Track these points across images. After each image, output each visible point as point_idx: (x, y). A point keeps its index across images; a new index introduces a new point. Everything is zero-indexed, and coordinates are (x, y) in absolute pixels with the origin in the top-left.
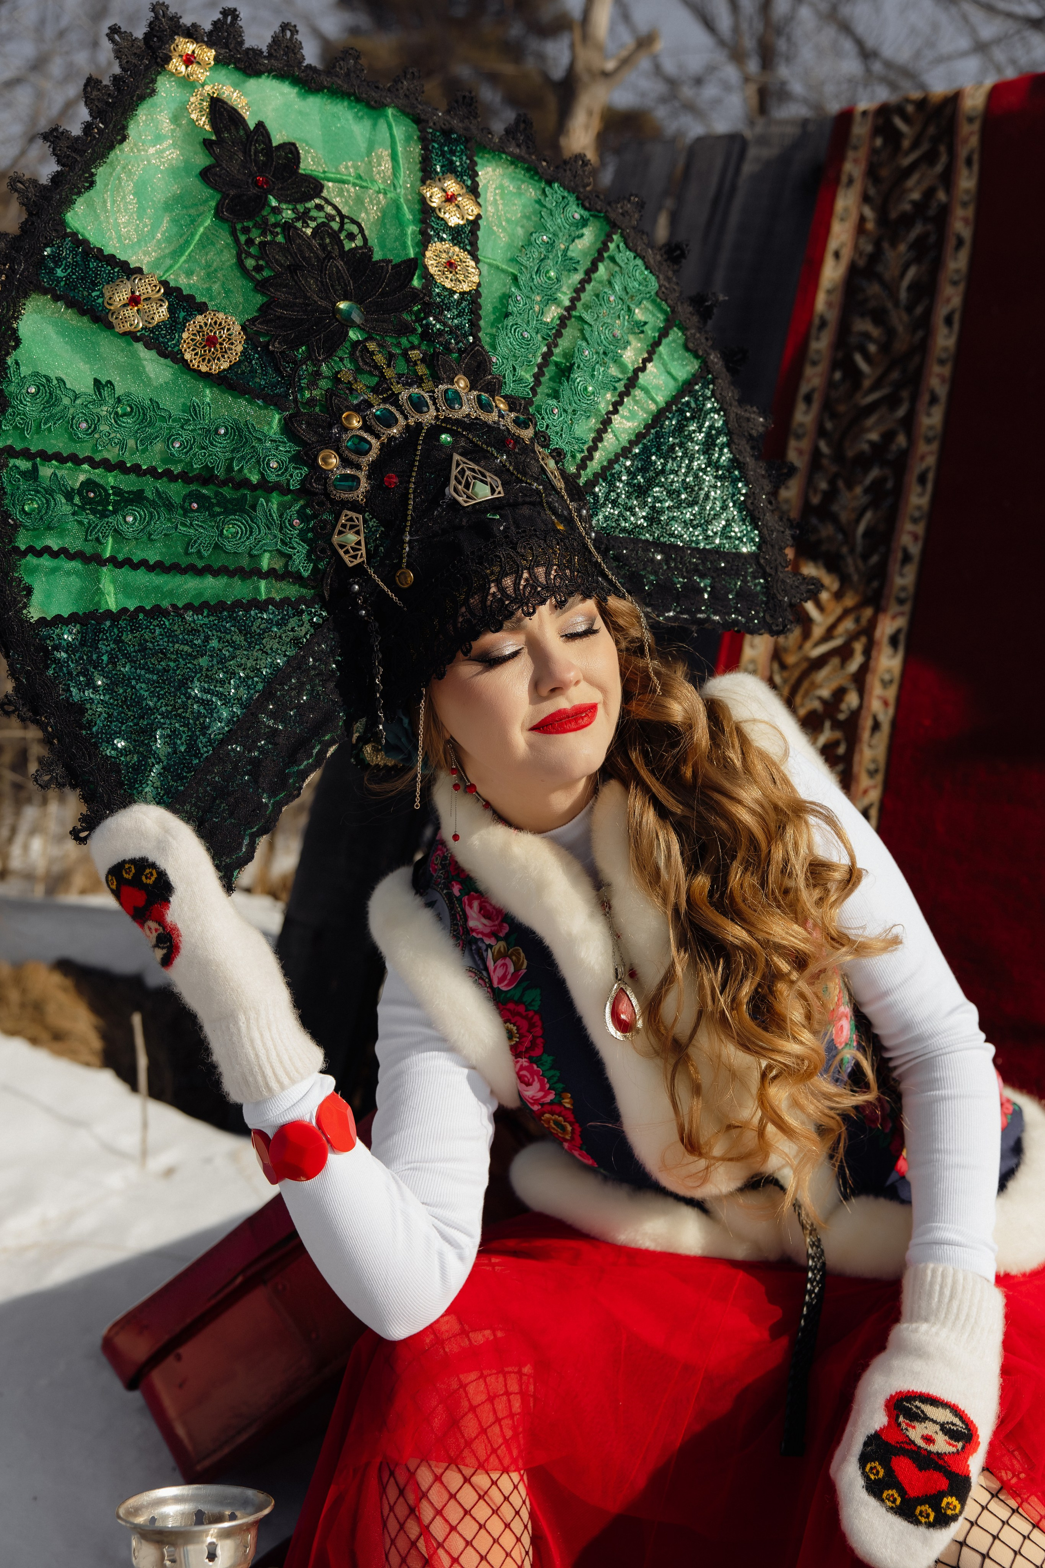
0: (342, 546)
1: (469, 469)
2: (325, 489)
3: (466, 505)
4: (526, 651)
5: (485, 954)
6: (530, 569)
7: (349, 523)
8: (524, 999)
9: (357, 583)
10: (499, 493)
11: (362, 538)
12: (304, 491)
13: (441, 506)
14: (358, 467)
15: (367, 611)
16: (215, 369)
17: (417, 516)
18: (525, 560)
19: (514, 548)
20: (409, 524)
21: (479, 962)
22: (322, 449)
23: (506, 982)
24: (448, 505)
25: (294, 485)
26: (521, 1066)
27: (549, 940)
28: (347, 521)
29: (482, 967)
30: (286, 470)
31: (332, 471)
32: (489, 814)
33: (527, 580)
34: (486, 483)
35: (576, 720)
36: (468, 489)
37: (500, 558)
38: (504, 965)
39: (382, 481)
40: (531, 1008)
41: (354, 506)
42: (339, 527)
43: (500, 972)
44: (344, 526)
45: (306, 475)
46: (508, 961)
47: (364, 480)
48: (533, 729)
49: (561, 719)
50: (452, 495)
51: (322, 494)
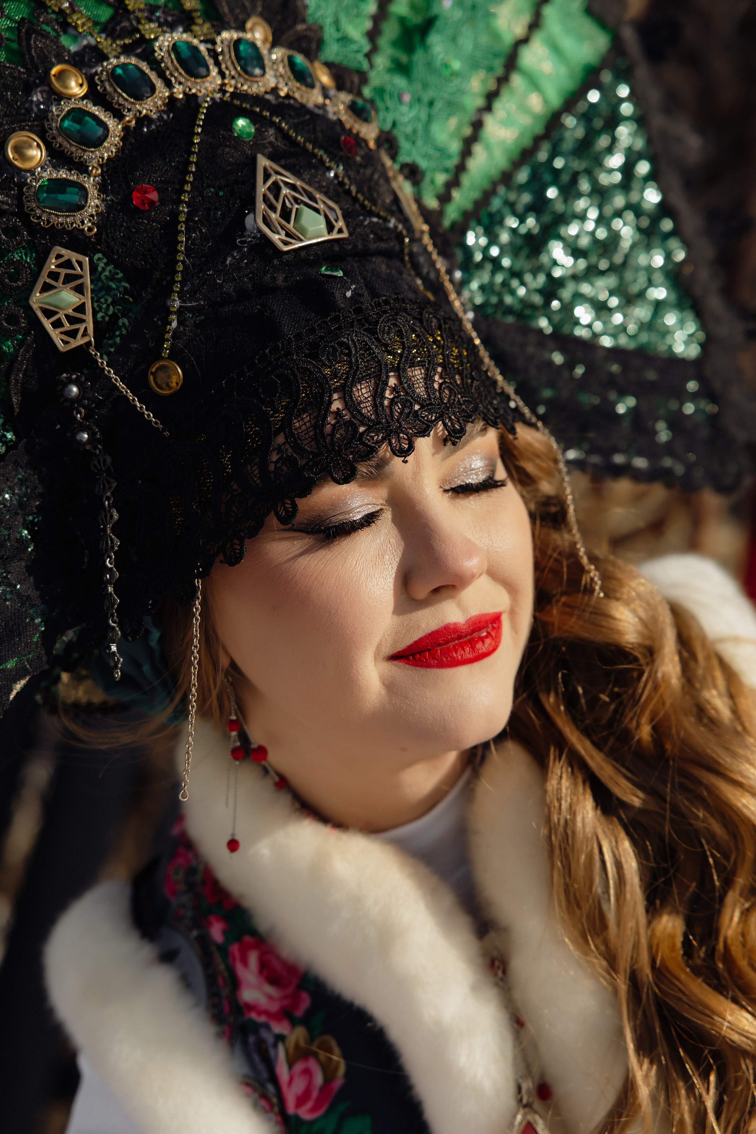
0: (48, 313)
1: (286, 184)
2: (20, 205)
3: (286, 248)
4: (387, 516)
5: (272, 1052)
6: (399, 371)
7: (63, 272)
9: (76, 382)
10: (340, 231)
11: (87, 299)
13: (239, 249)
14: (82, 168)
15: (92, 435)
17: (193, 265)
18: (390, 353)
19: (372, 332)
20: (179, 277)
21: (261, 1067)
22: (14, 131)
23: (310, 1104)
24: (252, 248)
28: (59, 266)
29: (265, 1075)
31: (32, 171)
32: (285, 799)
33: (394, 389)
34: (317, 211)
35: (472, 643)
36: (288, 221)
37: (348, 348)
38: (307, 1072)
39: (128, 199)
41: (75, 240)
42: (44, 278)
43: (299, 1086)
44: (54, 276)
46: (313, 1064)
47: (93, 193)
48: (396, 657)
49: (447, 642)
50: (259, 231)
51: (13, 214)
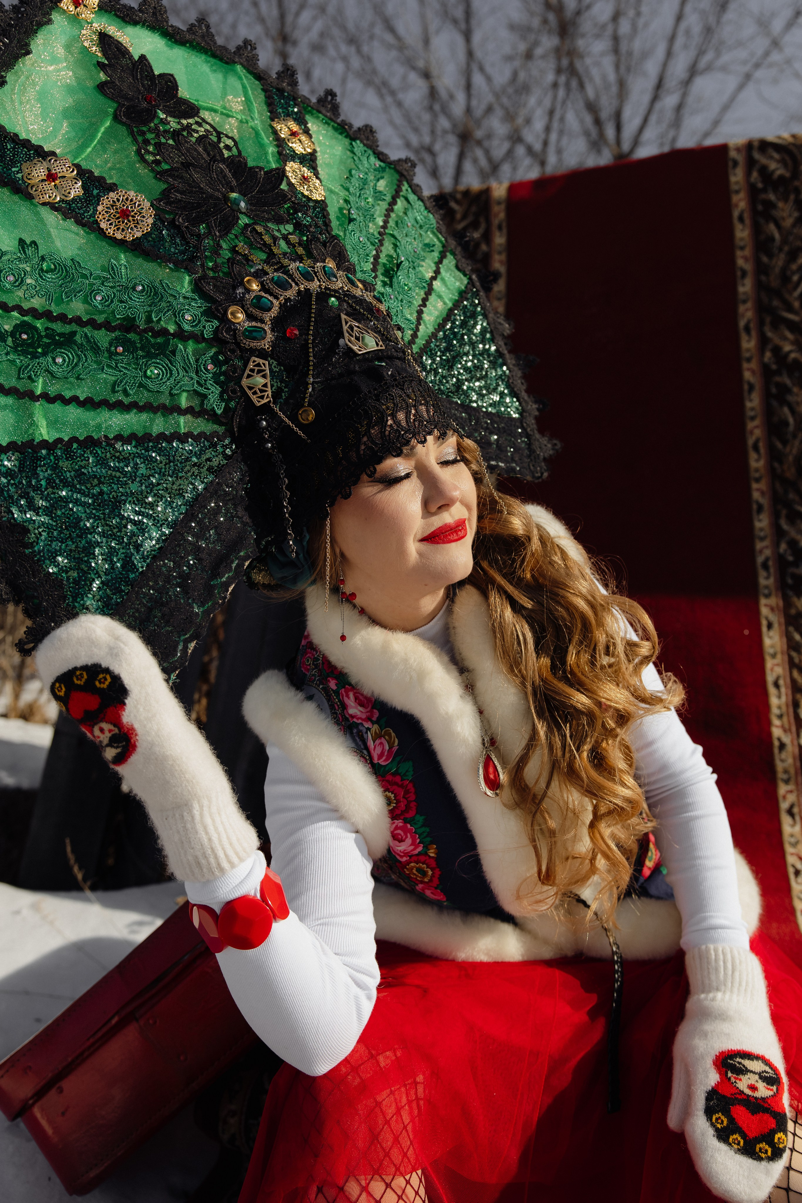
0: (250, 388)
1: (355, 326)
2: (235, 338)
3: (360, 353)
4: (415, 475)
5: (365, 735)
6: (415, 407)
7: (256, 368)
9: (265, 420)
10: (381, 346)
11: (268, 381)
12: (217, 340)
13: (338, 354)
14: (262, 321)
15: (273, 444)
16: (129, 238)
17: (317, 362)
18: (410, 399)
19: (402, 389)
20: (311, 368)
21: (360, 743)
22: (230, 306)
23: (384, 758)
24: (344, 352)
25: (208, 334)
26: (397, 826)
28: (254, 366)
29: (362, 747)
30: (199, 322)
31: (240, 323)
32: (363, 618)
33: (414, 415)
34: (370, 337)
35: (456, 532)
36: (359, 341)
37: (393, 396)
38: (381, 743)
39: (284, 333)
40: (405, 778)
41: (262, 354)
42: (247, 372)
43: (379, 750)
44: (252, 370)
45: (217, 327)
46: (383, 740)
47: (269, 331)
48: (423, 540)
49: (446, 532)
50: (347, 345)
51: (232, 343)
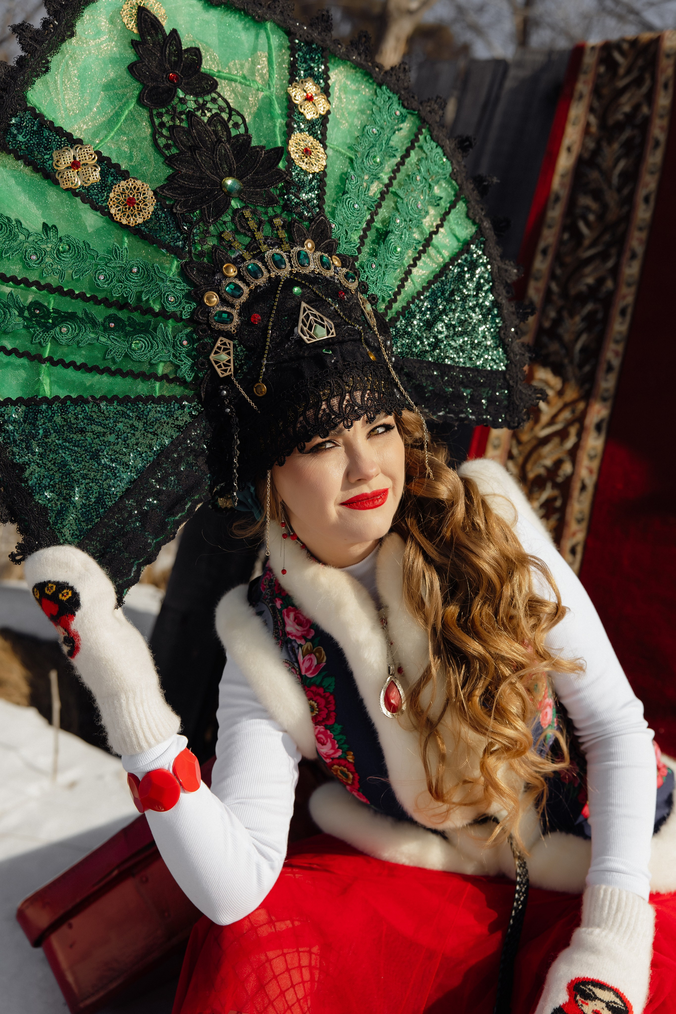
0: (216, 362)
1: (312, 314)
2: (208, 320)
3: (308, 342)
5: (297, 651)
6: (351, 393)
7: (223, 347)
8: (323, 684)
9: (226, 390)
10: (332, 334)
11: (232, 358)
12: (192, 321)
13: (291, 341)
14: (232, 306)
15: (231, 409)
16: (132, 223)
17: (273, 347)
18: (348, 386)
19: (341, 377)
20: (266, 352)
21: (292, 656)
22: (207, 290)
23: (311, 671)
24: (296, 341)
25: (185, 315)
26: (319, 730)
27: (343, 644)
28: (221, 344)
29: (294, 660)
30: (180, 303)
31: (213, 307)
32: (306, 553)
33: (348, 401)
34: (323, 326)
35: (373, 501)
36: (311, 331)
37: (330, 383)
38: (310, 659)
39: (249, 318)
40: (328, 691)
41: (228, 335)
42: (215, 349)
43: (307, 664)
44: (219, 348)
45: (195, 309)
46: (313, 656)
47: (236, 316)
48: (343, 504)
50: (299, 334)
51: (205, 324)
